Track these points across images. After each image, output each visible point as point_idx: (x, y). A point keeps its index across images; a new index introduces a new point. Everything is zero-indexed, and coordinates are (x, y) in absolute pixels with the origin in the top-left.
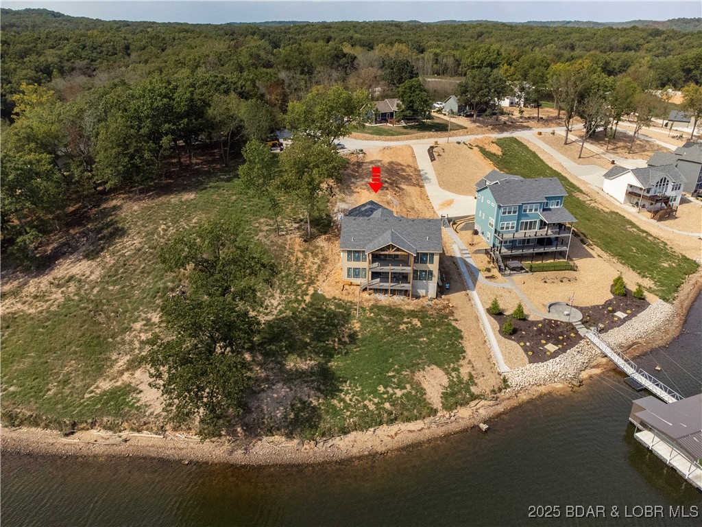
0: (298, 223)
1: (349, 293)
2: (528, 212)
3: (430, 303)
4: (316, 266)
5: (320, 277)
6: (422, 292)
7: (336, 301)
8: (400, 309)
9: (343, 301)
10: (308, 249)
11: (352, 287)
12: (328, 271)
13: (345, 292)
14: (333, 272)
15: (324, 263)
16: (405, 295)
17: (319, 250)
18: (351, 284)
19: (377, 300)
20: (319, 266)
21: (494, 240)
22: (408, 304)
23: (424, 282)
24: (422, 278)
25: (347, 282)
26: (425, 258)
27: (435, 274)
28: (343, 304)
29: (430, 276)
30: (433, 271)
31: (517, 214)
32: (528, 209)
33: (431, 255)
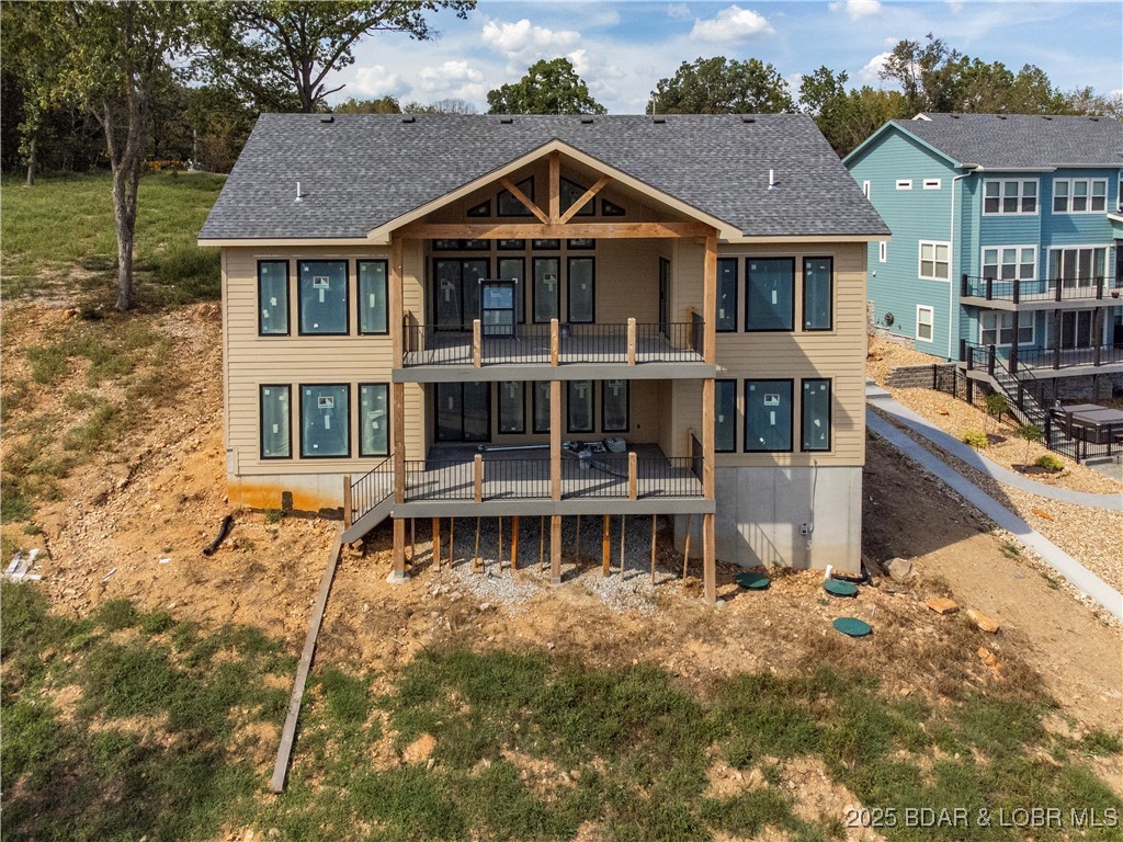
1: (255, 569)
2: (1070, 210)
3: (847, 609)
5: (86, 479)
6: (769, 541)
8: (653, 674)
11: (289, 529)
13: (225, 561)
17: (153, 351)
18: (287, 508)
19: (464, 613)
21: (963, 327)
22: (709, 630)
23: (781, 462)
24: (762, 440)
25: (259, 496)
26: (774, 293)
27: (845, 407)
28: (178, 659)
29: (817, 422)
30: (830, 380)
31: (1037, 212)
32: (1071, 194)
33: (817, 270)
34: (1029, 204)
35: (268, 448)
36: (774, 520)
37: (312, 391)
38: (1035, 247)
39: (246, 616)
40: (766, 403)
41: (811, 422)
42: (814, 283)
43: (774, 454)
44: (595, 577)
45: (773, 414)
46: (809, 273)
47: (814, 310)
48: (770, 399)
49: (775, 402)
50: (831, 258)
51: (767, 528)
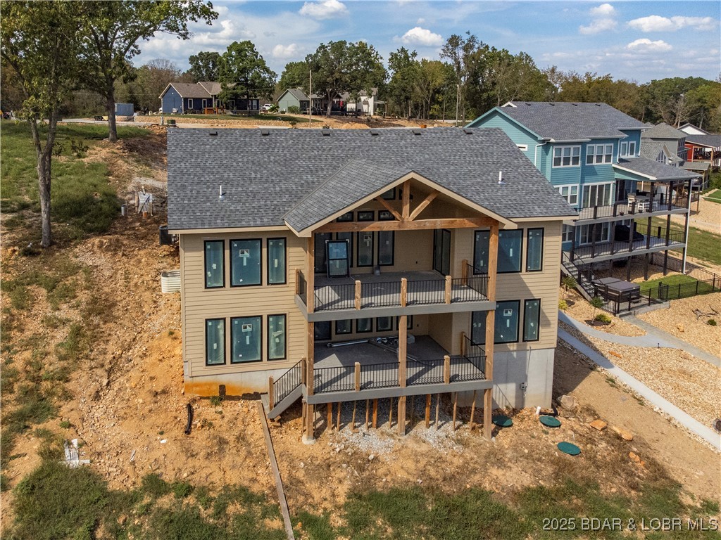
0: (12, 211)
1: (222, 442)
2: (594, 163)
3: (560, 436)
4: (62, 334)
5: (81, 381)
7: (166, 501)
9: (203, 493)
10: (35, 279)
12: (113, 348)
13: (200, 438)
14: (138, 349)
15: (96, 320)
16: (463, 415)
17: (80, 277)
18: (222, 395)
19: (362, 463)
20: (77, 332)
23: (511, 349)
24: (502, 336)
25: (205, 388)
26: (511, 250)
27: (547, 315)
28: (206, 513)
29: (532, 324)
30: (540, 300)
31: (579, 165)
32: (595, 154)
33: (534, 235)
34: (576, 160)
35: (211, 357)
36: (507, 381)
37: (240, 321)
38: (578, 185)
39: (233, 478)
40: (505, 315)
41: (528, 324)
42: (533, 243)
43: (508, 344)
44: (421, 428)
45: (508, 321)
46: (531, 238)
47: (533, 259)
48: (507, 312)
49: (510, 314)
50: (543, 229)
51: (502, 386)
